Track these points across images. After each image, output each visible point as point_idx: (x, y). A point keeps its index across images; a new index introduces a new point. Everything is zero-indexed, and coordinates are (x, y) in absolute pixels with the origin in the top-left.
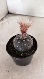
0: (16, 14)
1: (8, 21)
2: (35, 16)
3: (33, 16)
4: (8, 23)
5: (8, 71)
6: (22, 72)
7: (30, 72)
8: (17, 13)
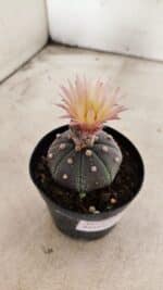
0: (76, 47)
1: (47, 71)
2: (146, 56)
3: (141, 58)
4: (49, 78)
6: (98, 257)
7: (127, 258)
8: (80, 44)
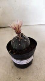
5: (20, 78)
